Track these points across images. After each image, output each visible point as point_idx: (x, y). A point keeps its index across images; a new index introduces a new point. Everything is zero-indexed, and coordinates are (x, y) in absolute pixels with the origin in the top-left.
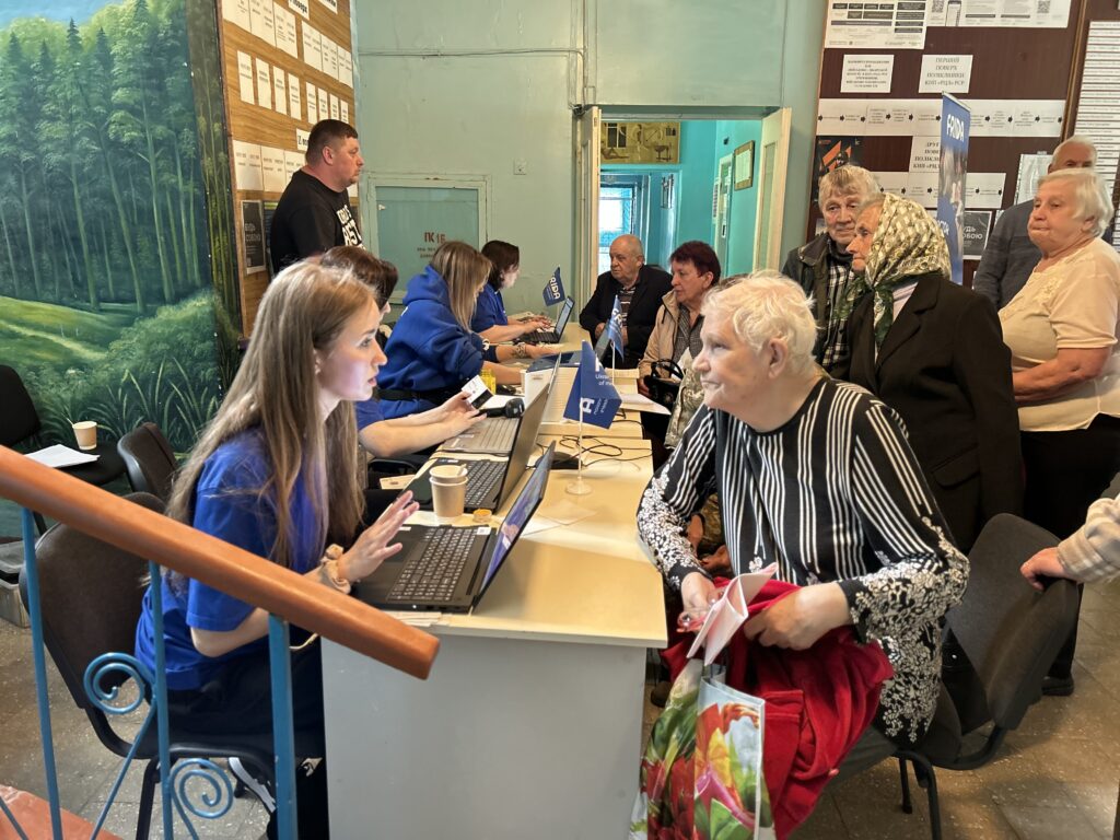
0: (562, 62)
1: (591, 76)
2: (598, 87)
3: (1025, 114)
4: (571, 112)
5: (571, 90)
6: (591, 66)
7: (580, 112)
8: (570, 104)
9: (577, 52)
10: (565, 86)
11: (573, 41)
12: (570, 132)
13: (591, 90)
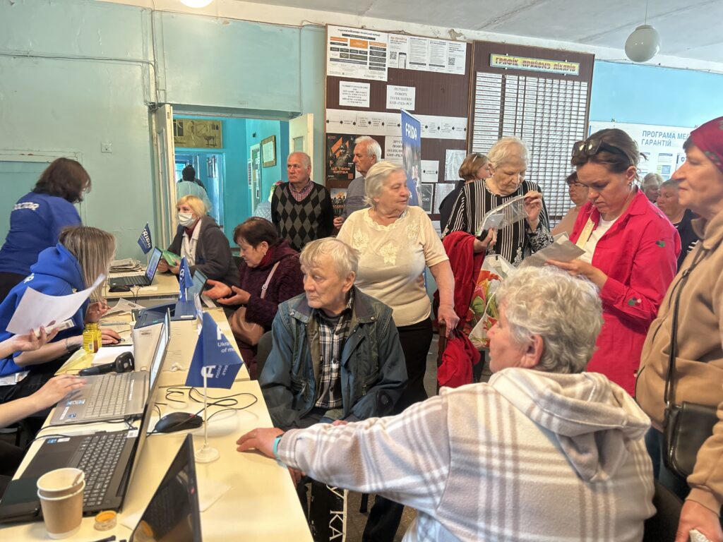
0: (137, 70)
1: (161, 81)
2: (167, 90)
3: (446, 125)
4: (147, 108)
5: (146, 91)
6: (160, 74)
7: (154, 108)
8: (145, 101)
9: (149, 63)
10: (141, 89)
11: (146, 55)
12: (147, 122)
13: (162, 92)
